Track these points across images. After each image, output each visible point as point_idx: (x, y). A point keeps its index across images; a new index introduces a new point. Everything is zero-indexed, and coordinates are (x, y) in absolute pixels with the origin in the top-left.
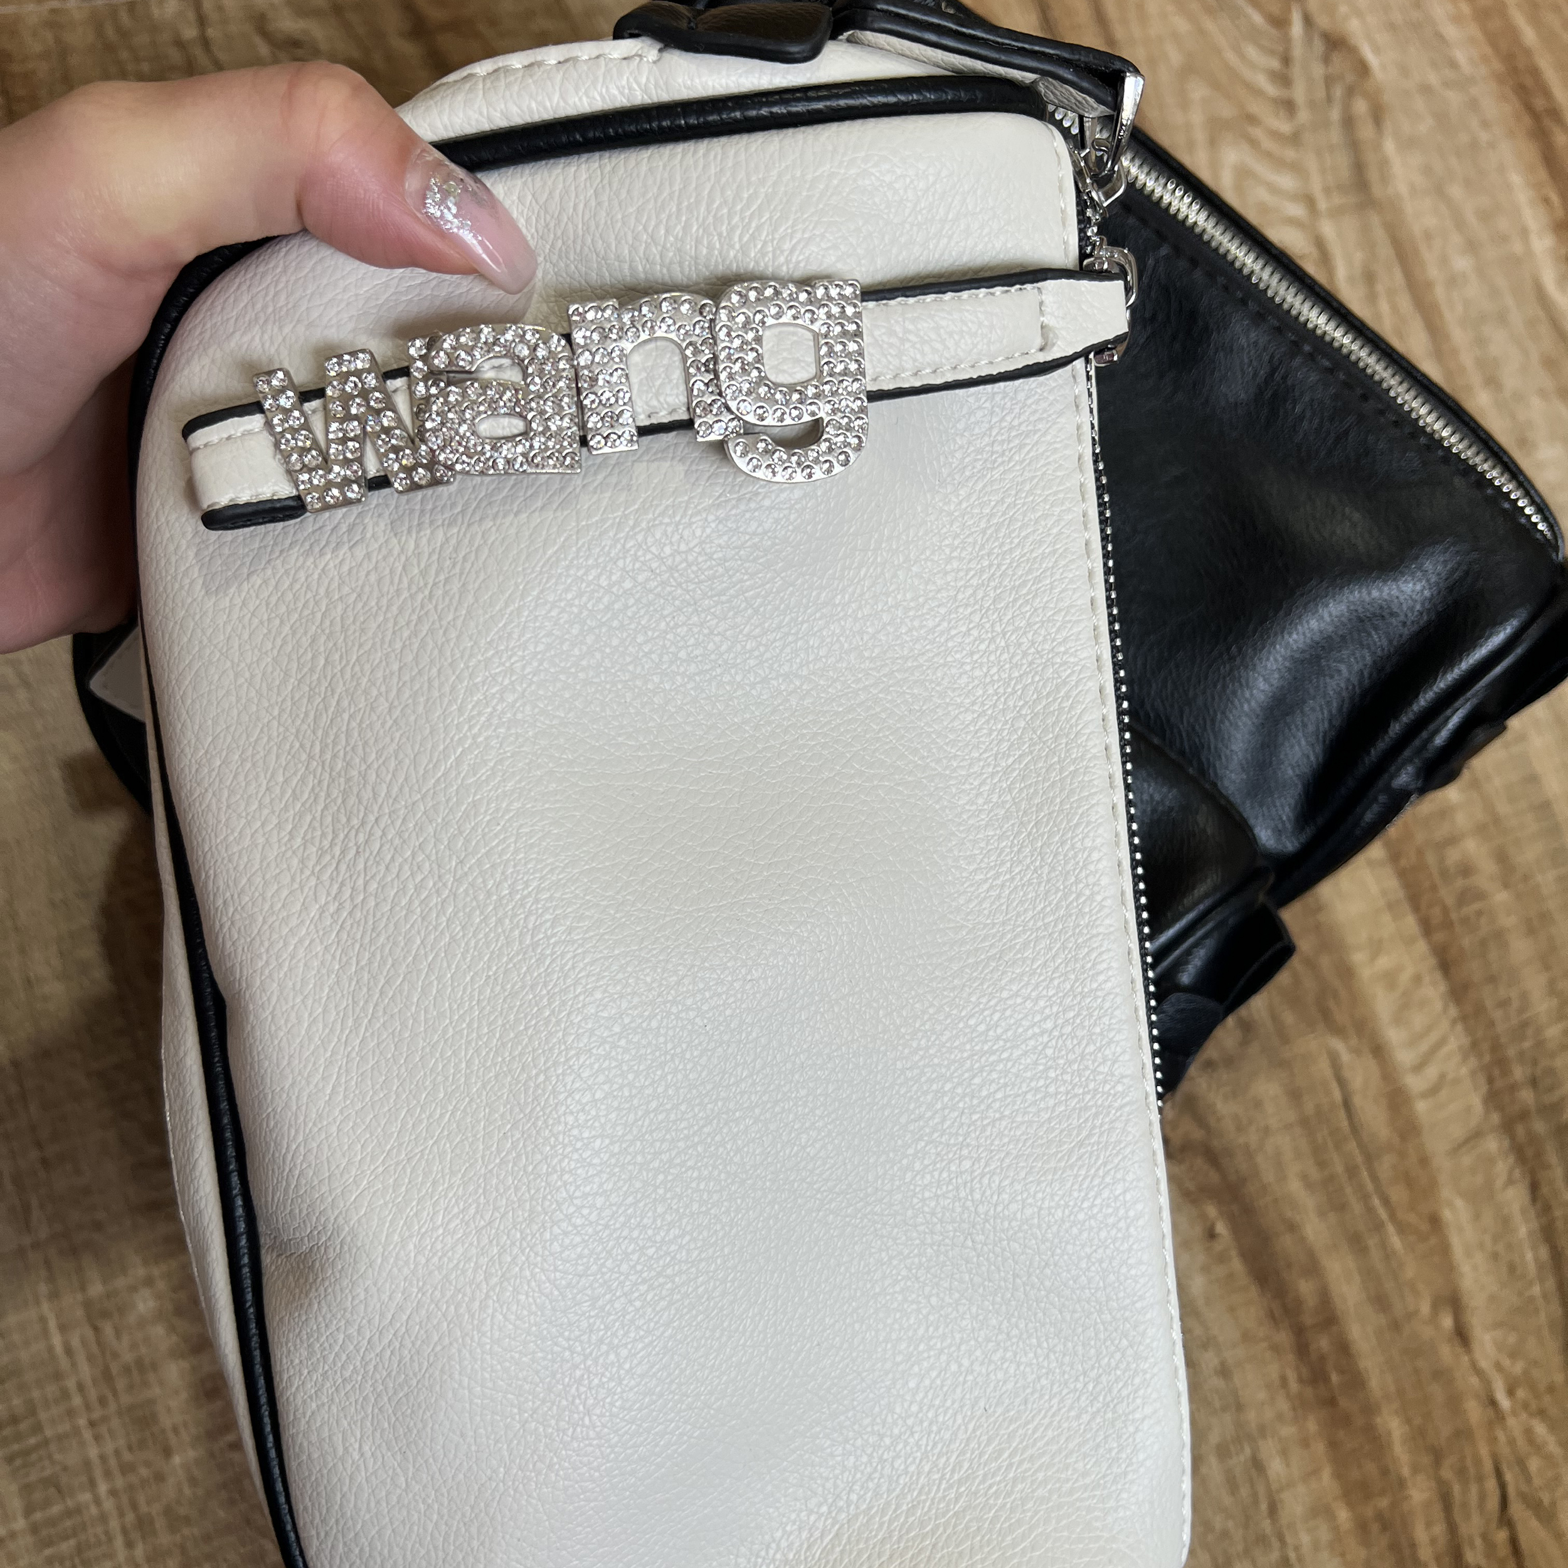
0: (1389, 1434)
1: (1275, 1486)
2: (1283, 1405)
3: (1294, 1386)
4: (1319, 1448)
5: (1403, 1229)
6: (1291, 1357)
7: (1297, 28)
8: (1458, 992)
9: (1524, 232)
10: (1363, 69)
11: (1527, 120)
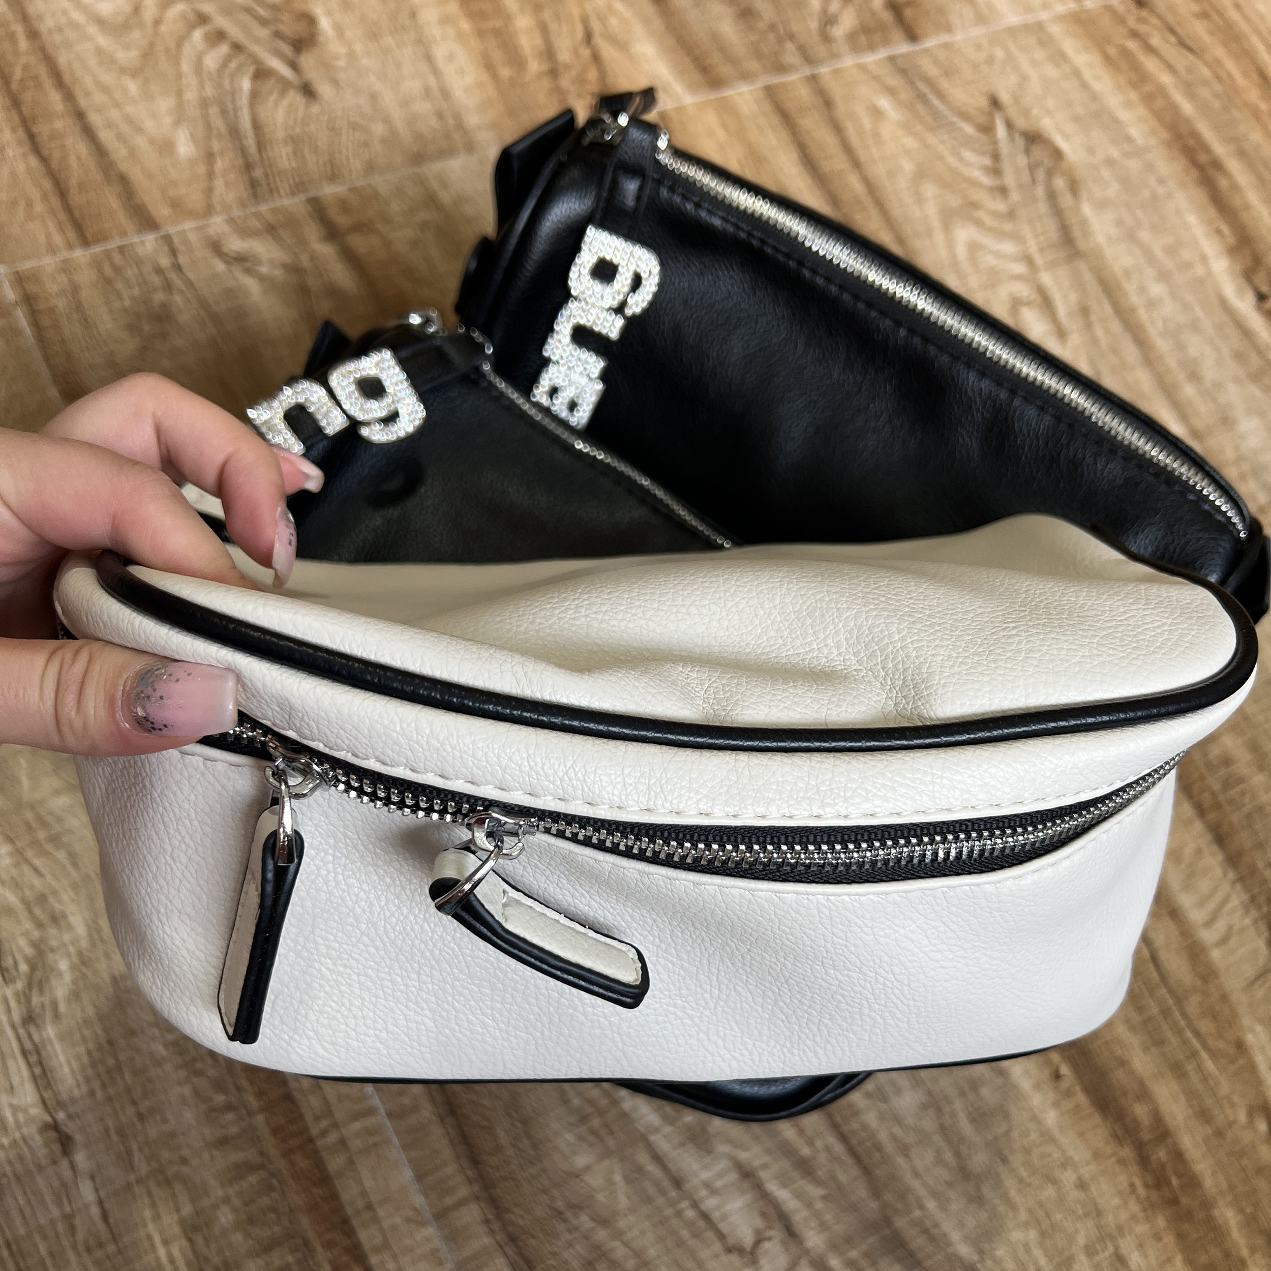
0: (1226, 1223)
2: (1134, 1207)
3: (1141, 1191)
4: (1169, 1239)
5: (1214, 1055)
6: (1135, 1168)
7: (1001, 131)
8: (1233, 859)
9: (1204, 259)
10: (1058, 154)
11: (1195, 173)
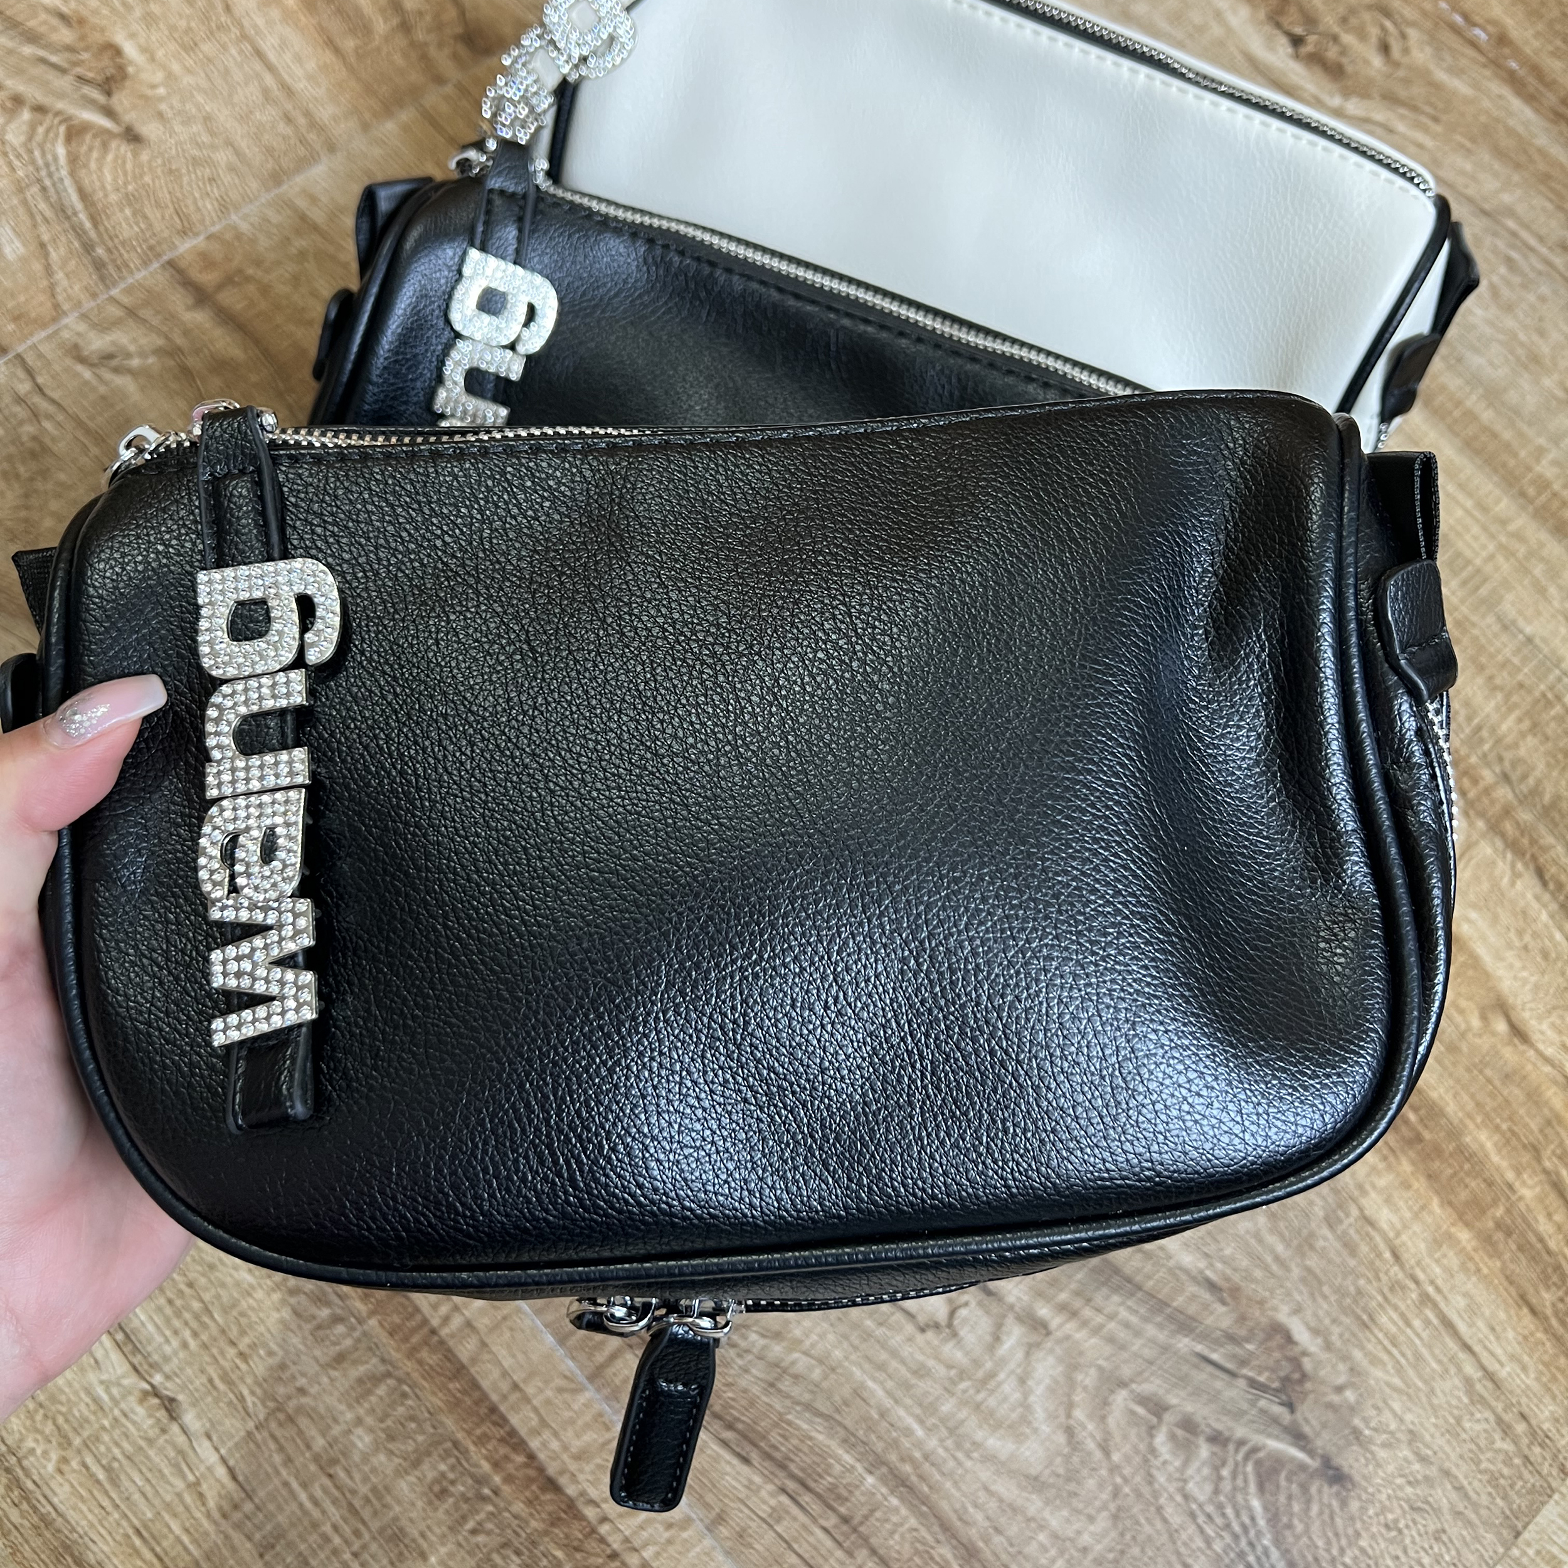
0: (1482, 1146)
1: (1391, 1235)
